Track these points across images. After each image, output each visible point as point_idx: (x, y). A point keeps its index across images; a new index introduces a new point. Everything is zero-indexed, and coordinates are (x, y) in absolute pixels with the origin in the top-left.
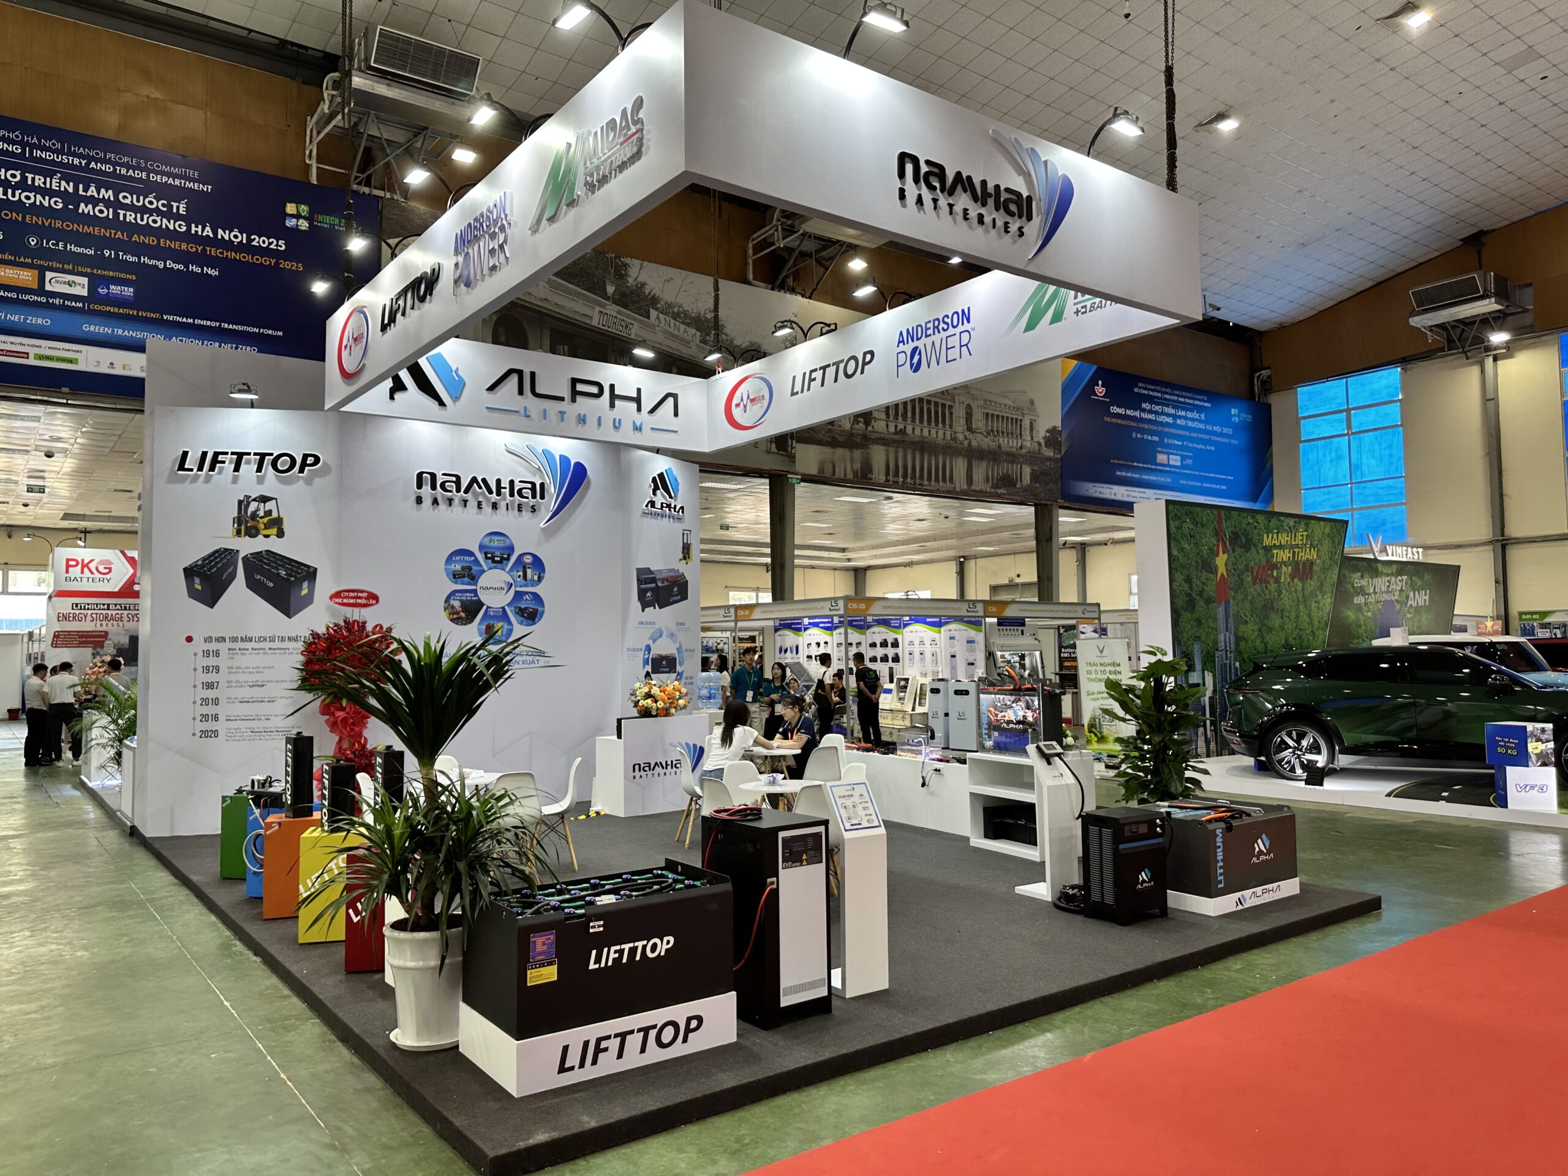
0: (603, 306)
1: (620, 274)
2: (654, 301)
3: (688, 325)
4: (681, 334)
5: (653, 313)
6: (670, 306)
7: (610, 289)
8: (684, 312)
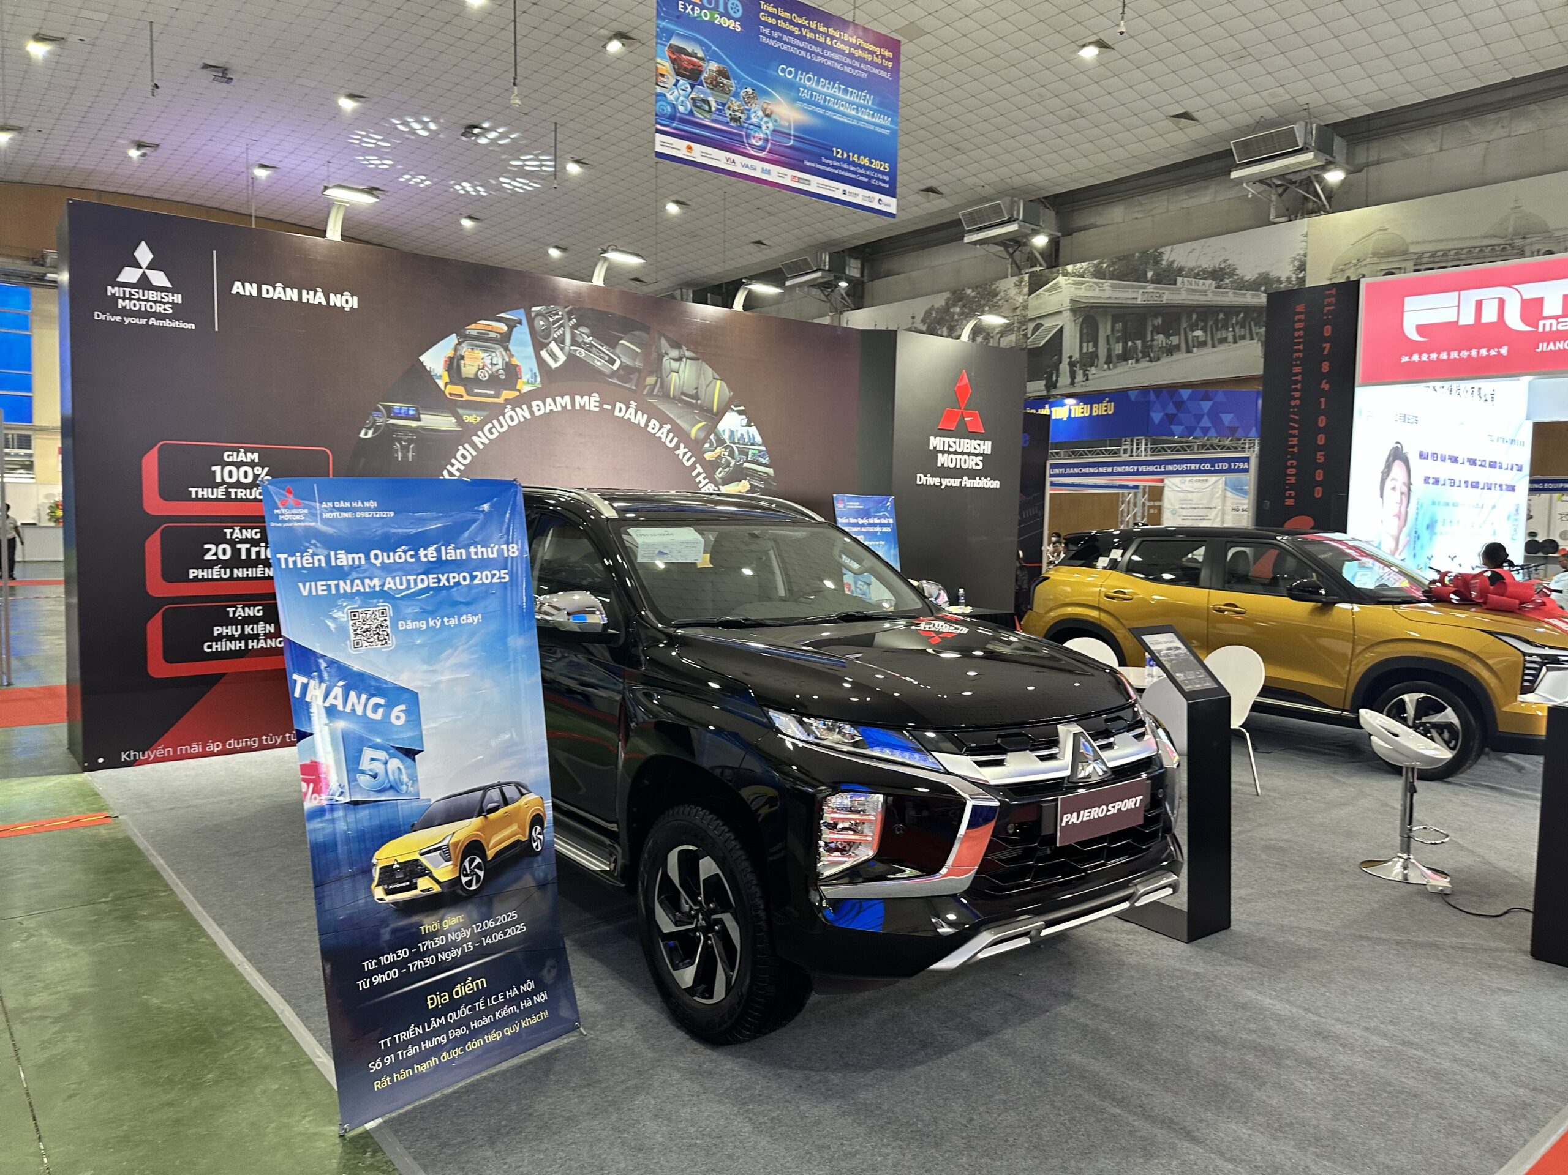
0: (1144, 288)
1: (1157, 259)
2: (1180, 271)
3: (1205, 279)
4: (1201, 288)
5: (1179, 279)
6: (1192, 270)
7: (1150, 274)
8: (1204, 271)
